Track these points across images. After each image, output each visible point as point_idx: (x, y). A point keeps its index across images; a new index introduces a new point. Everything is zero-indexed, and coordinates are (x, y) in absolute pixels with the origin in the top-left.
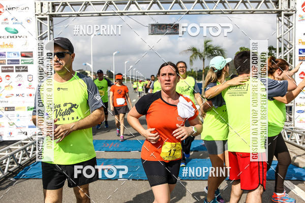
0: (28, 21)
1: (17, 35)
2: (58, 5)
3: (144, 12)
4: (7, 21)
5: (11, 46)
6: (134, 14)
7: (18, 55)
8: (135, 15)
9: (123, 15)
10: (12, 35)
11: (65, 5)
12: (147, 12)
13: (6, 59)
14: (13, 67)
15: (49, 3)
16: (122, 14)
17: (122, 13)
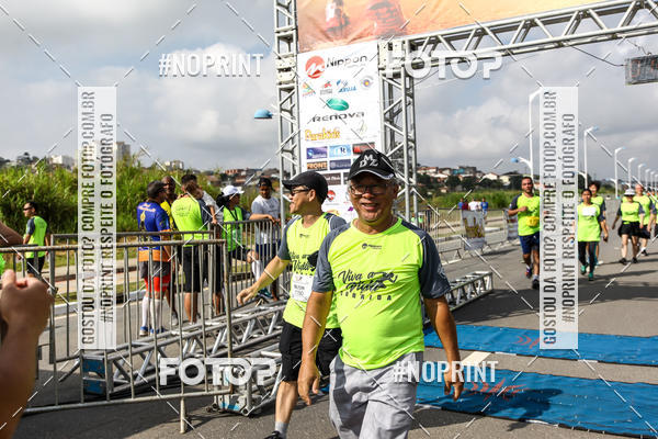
0: (366, 83)
1: (346, 112)
2: (421, 44)
3: (613, 33)
4: (329, 87)
5: (337, 134)
6: (589, 40)
7: (348, 150)
8: (592, 42)
9: (563, 46)
10: (339, 113)
11: (435, 42)
12: (623, 32)
13: (328, 160)
14: (339, 175)
15: (404, 42)
16: (559, 44)
17: (558, 42)
